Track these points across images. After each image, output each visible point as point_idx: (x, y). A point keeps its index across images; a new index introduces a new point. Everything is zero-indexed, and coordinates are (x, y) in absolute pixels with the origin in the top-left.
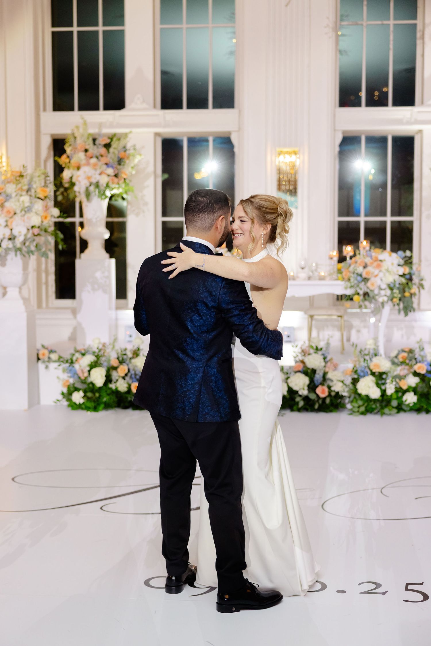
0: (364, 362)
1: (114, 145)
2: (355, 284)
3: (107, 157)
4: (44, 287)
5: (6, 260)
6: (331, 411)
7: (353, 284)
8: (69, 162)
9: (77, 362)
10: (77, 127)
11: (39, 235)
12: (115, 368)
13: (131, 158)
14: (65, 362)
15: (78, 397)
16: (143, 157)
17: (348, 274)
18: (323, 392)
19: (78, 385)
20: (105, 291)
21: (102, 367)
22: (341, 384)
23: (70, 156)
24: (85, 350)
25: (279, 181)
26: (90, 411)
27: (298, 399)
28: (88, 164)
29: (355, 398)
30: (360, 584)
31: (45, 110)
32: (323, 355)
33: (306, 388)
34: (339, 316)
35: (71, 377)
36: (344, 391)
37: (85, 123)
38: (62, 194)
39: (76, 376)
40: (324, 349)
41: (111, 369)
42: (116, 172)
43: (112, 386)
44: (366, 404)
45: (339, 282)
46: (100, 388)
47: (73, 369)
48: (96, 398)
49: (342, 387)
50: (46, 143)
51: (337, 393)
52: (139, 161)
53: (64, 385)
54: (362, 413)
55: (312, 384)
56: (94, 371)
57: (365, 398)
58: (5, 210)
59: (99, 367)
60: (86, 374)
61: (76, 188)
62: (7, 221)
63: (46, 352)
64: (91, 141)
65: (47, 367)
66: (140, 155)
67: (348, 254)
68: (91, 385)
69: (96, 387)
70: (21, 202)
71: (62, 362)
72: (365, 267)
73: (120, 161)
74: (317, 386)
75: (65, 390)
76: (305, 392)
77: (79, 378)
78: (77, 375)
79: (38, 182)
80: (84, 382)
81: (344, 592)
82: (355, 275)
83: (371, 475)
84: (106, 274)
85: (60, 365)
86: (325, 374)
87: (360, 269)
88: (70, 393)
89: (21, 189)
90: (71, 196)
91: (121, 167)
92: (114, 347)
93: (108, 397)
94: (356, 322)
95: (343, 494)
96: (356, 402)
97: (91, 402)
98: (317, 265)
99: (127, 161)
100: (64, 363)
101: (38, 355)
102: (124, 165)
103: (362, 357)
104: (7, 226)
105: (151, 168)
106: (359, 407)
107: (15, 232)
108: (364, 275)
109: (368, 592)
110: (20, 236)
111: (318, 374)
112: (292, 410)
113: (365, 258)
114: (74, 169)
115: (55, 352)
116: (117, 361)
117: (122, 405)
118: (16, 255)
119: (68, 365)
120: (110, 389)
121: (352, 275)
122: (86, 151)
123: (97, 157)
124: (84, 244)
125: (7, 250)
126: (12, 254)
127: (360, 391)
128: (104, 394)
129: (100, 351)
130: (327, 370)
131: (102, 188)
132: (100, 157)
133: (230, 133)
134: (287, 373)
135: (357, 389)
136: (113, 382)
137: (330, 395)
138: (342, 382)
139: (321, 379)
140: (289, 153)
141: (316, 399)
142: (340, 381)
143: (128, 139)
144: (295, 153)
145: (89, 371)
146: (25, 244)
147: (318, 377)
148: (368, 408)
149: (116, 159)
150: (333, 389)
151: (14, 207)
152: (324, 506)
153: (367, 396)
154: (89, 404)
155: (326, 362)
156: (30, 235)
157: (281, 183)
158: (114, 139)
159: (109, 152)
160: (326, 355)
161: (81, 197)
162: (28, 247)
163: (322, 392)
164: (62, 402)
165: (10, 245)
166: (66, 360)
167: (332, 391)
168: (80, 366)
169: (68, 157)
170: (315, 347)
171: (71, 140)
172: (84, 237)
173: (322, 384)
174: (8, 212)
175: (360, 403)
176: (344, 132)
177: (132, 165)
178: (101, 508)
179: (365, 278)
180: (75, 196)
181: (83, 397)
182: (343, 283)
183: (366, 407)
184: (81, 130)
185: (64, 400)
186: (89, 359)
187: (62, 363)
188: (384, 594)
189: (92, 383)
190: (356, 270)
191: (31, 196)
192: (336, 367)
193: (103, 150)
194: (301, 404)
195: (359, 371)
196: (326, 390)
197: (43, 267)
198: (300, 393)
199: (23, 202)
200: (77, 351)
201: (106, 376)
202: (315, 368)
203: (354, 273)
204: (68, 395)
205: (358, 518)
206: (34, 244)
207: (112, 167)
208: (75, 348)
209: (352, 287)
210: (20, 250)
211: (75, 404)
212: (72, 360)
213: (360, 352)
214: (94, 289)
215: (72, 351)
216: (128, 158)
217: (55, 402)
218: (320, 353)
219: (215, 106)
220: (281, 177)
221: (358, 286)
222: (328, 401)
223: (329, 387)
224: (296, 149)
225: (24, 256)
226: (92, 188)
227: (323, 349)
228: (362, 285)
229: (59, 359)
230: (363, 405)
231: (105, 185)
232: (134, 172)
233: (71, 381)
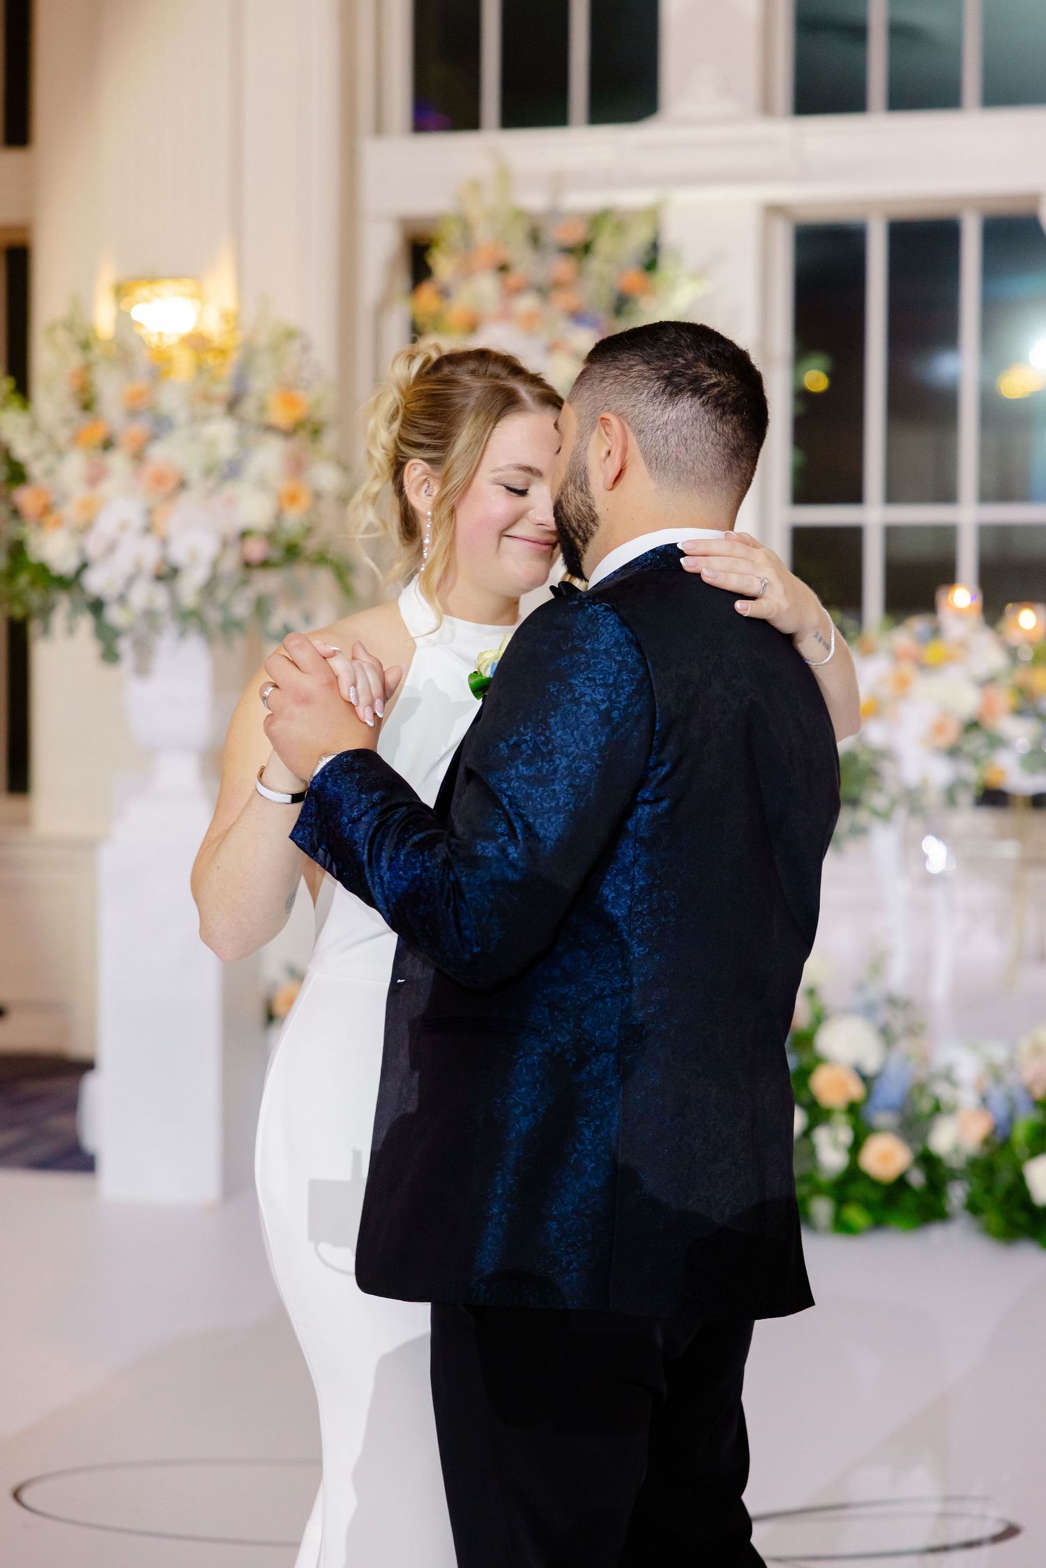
1: (604, 245)
3: (575, 288)
5: (154, 650)
8: (445, 311)
10: (476, 186)
11: (265, 564)
13: (663, 292)
16: (709, 285)
23: (445, 287)
28: (505, 315)
31: (376, 130)
37: (505, 175)
52: (698, 302)
58: (149, 471)
62: (150, 512)
64: (518, 236)
70: (204, 444)
73: (621, 305)
79: (269, 370)
89: (207, 398)
99: (647, 305)
101: (270, 1001)
104: (148, 528)
107: (179, 553)
110: (195, 565)
114: (458, 331)
118: (184, 637)
123: (541, 291)
125: (149, 618)
126: (169, 635)
132: (552, 292)
146: (211, 594)
149: (609, 299)
151: (181, 461)
156: (231, 563)
158: (605, 229)
159: (582, 272)
162: (224, 607)
165: (160, 598)
169: (438, 290)
171: (452, 234)
174: (159, 479)
184: (488, 198)
191: (242, 421)
193: (561, 267)
199: (212, 442)
206: (248, 596)
207: (594, 325)
210: (195, 615)
216: (655, 291)
219: (988, 101)
225: (212, 639)
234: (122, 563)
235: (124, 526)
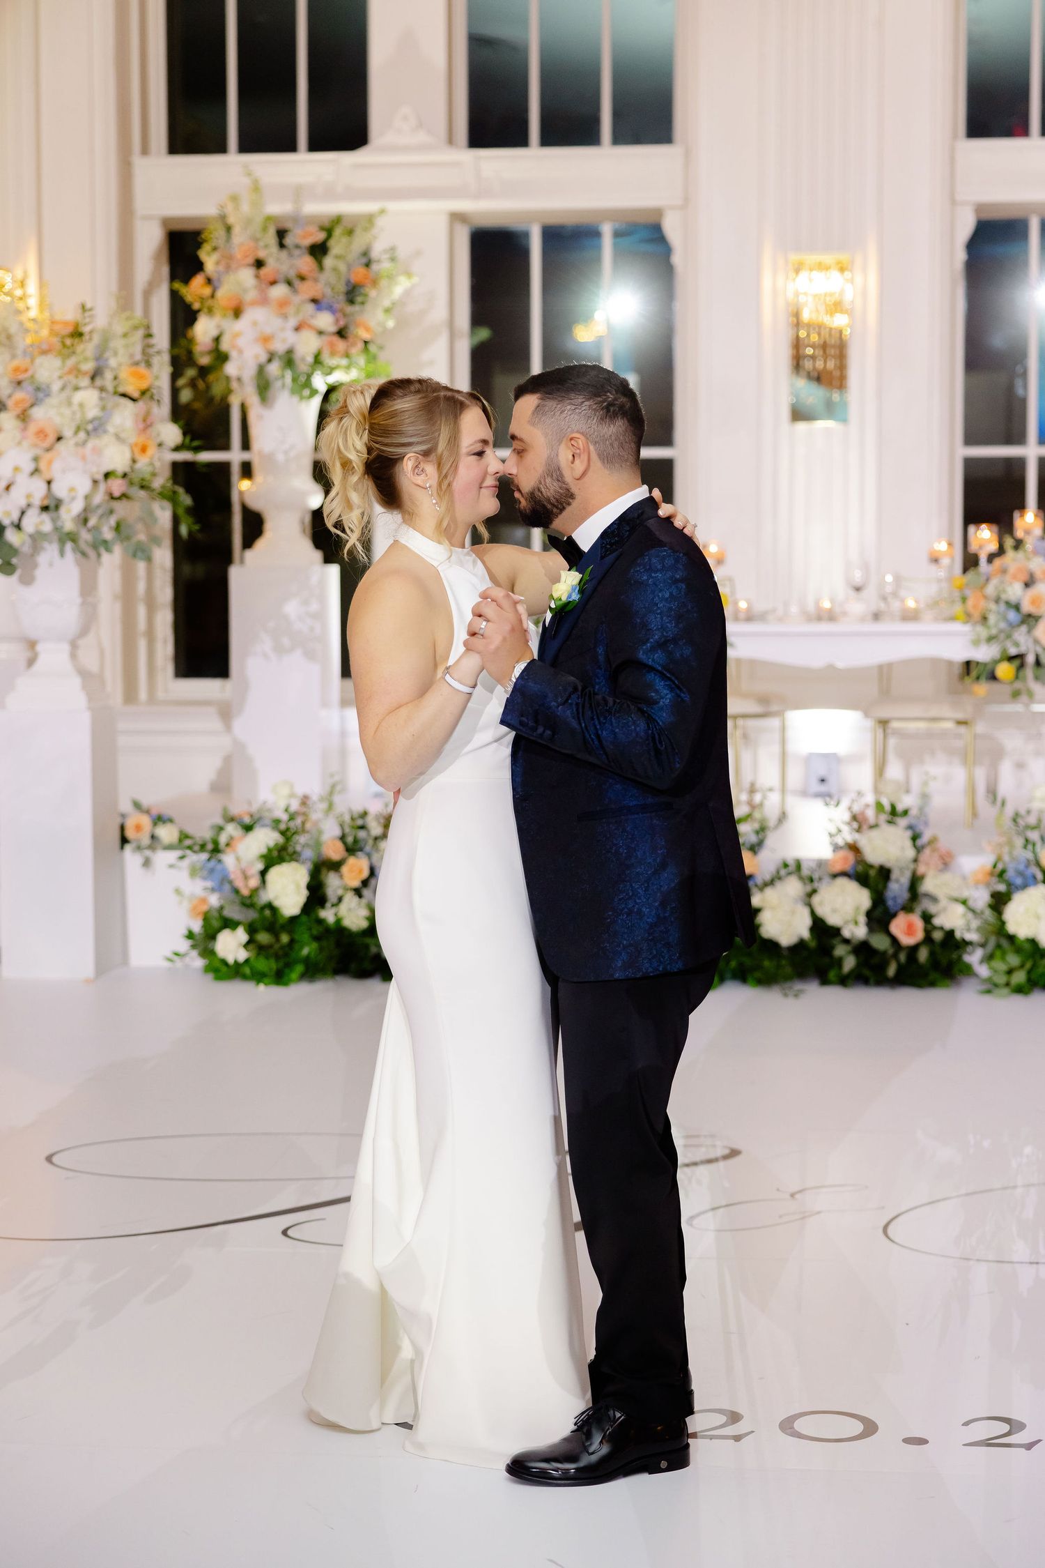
0: (1025, 847)
1: (337, 246)
2: (1001, 631)
3: (316, 280)
4: (142, 645)
5: (35, 566)
6: (932, 984)
7: (994, 631)
8: (213, 296)
9: (228, 850)
10: (235, 199)
11: (124, 496)
12: (336, 866)
13: (383, 283)
14: (197, 848)
15: (231, 945)
16: (415, 280)
17: (983, 603)
18: (910, 930)
19: (233, 912)
20: (310, 655)
21: (297, 861)
22: (960, 909)
23: (214, 276)
24: (251, 816)
25: (797, 345)
26: (266, 984)
27: (840, 951)
28: (263, 301)
29: (999, 946)
30: (966, 1424)
31: (145, 151)
32: (910, 827)
33: (862, 919)
34: (960, 723)
35: (213, 890)
36: (969, 930)
37: (256, 188)
38: (192, 384)
39: (227, 887)
40: (914, 812)
41: (321, 869)
42: (342, 323)
43: (328, 915)
44: (1028, 965)
45: (957, 627)
46: (293, 919)
47: (219, 867)
48: (282, 947)
49: (964, 915)
50: (150, 241)
51: (950, 934)
52: (408, 293)
53: (193, 911)
54: (1020, 990)
55: (879, 910)
56: (275, 873)
57: (1027, 946)
58: (33, 428)
59: (289, 861)
60: (254, 882)
61: (231, 369)
62: (36, 459)
63: (146, 821)
64: (271, 238)
65: (147, 863)
66: (409, 274)
67: (981, 547)
68: (267, 912)
69: (282, 916)
70: (75, 407)
71: (189, 848)
72: (1027, 585)
73: (353, 293)
74: (894, 915)
75: (197, 926)
76: (859, 931)
77: (236, 891)
78: (230, 882)
79: (121, 351)
80: (247, 903)
81: (922, 1442)
82: (1002, 607)
83: (1028, 1150)
84: (314, 607)
85: (182, 858)
86: (915, 881)
87: (1015, 591)
88: (210, 935)
89: (76, 371)
90: (217, 390)
91: (356, 308)
92: (331, 806)
93: (315, 945)
94: (1012, 741)
95: (944, 1199)
96: (1003, 958)
97: (267, 958)
98: (898, 579)
99: (373, 293)
100: (195, 852)
101: (122, 828)
102: (363, 303)
103: (1018, 833)
104: (36, 471)
105: (440, 313)
106: (1010, 972)
107: (60, 490)
108: (1026, 607)
109: (988, 1443)
110: (73, 499)
111: (897, 881)
112: (825, 982)
113: (1028, 559)
114: (224, 316)
115: (171, 820)
116: (340, 846)
117: (353, 966)
118: (62, 553)
119: (204, 856)
120: (321, 922)
121: (993, 606)
122: (259, 264)
123: (289, 283)
124: (254, 525)
125: (37, 539)
126: (49, 552)
127: (1012, 928)
128: (303, 935)
129: (292, 817)
130: (921, 869)
131: (303, 368)
132: (297, 283)
133: (659, 212)
134: (811, 880)
135: (1003, 923)
136: (328, 905)
137: (928, 939)
138: (964, 902)
139: (906, 895)
140: (822, 267)
141: (891, 951)
142: (956, 900)
143: (375, 231)
144: (842, 270)
145: (263, 873)
146: (85, 521)
147: (897, 888)
148: (1034, 976)
149: (342, 288)
150: (937, 921)
151: (58, 420)
152: (890, 1230)
153: (1033, 942)
154: (262, 965)
155: (919, 850)
156: (99, 498)
157: (801, 352)
158: (338, 232)
159: (321, 267)
160: (920, 828)
161: (243, 394)
162: (96, 529)
163: (907, 929)
164: (187, 959)
165: (46, 524)
166: (201, 843)
167: (935, 928)
168: (238, 859)
169: (209, 281)
170: (888, 808)
171: (215, 235)
172: (254, 505)
173: (908, 908)
174: (41, 433)
175: (1014, 960)
176: (979, 208)
177: (387, 303)
178: (285, 1233)
179: (1029, 616)
180: (229, 391)
181: (246, 946)
182: (967, 628)
183: (1029, 972)
184: (245, 208)
185: (194, 953)
186: (264, 838)
187: (188, 852)
188: (1029, 1446)
189: (270, 906)
190: (1004, 591)
191: (102, 389)
192: (946, 863)
193: (305, 263)
194: (849, 963)
195: (1010, 874)
196: (919, 924)
197: (141, 587)
198: (846, 933)
199: (81, 405)
200: (232, 820)
201: (309, 887)
202: (888, 865)
203: (997, 600)
204: (204, 940)
205: (978, 1260)
206: (113, 521)
207: (331, 309)
208: (225, 810)
209: (990, 639)
210: (72, 537)
211: (224, 962)
212: (216, 843)
213: (1015, 820)
214: (280, 650)
215: (219, 821)
216: (375, 283)
217: (170, 960)
218: (902, 822)
219: (618, 139)
220: (803, 334)
221: (1009, 636)
222: (923, 955)
223: (927, 918)
224: (844, 257)
225: (84, 554)
226: (274, 368)
227: (909, 813)
228: (1021, 635)
229: (180, 840)
230: (1022, 966)
231: (310, 359)
232: (391, 324)
233: (214, 900)
234: (18, 498)
235: (17, 469)
